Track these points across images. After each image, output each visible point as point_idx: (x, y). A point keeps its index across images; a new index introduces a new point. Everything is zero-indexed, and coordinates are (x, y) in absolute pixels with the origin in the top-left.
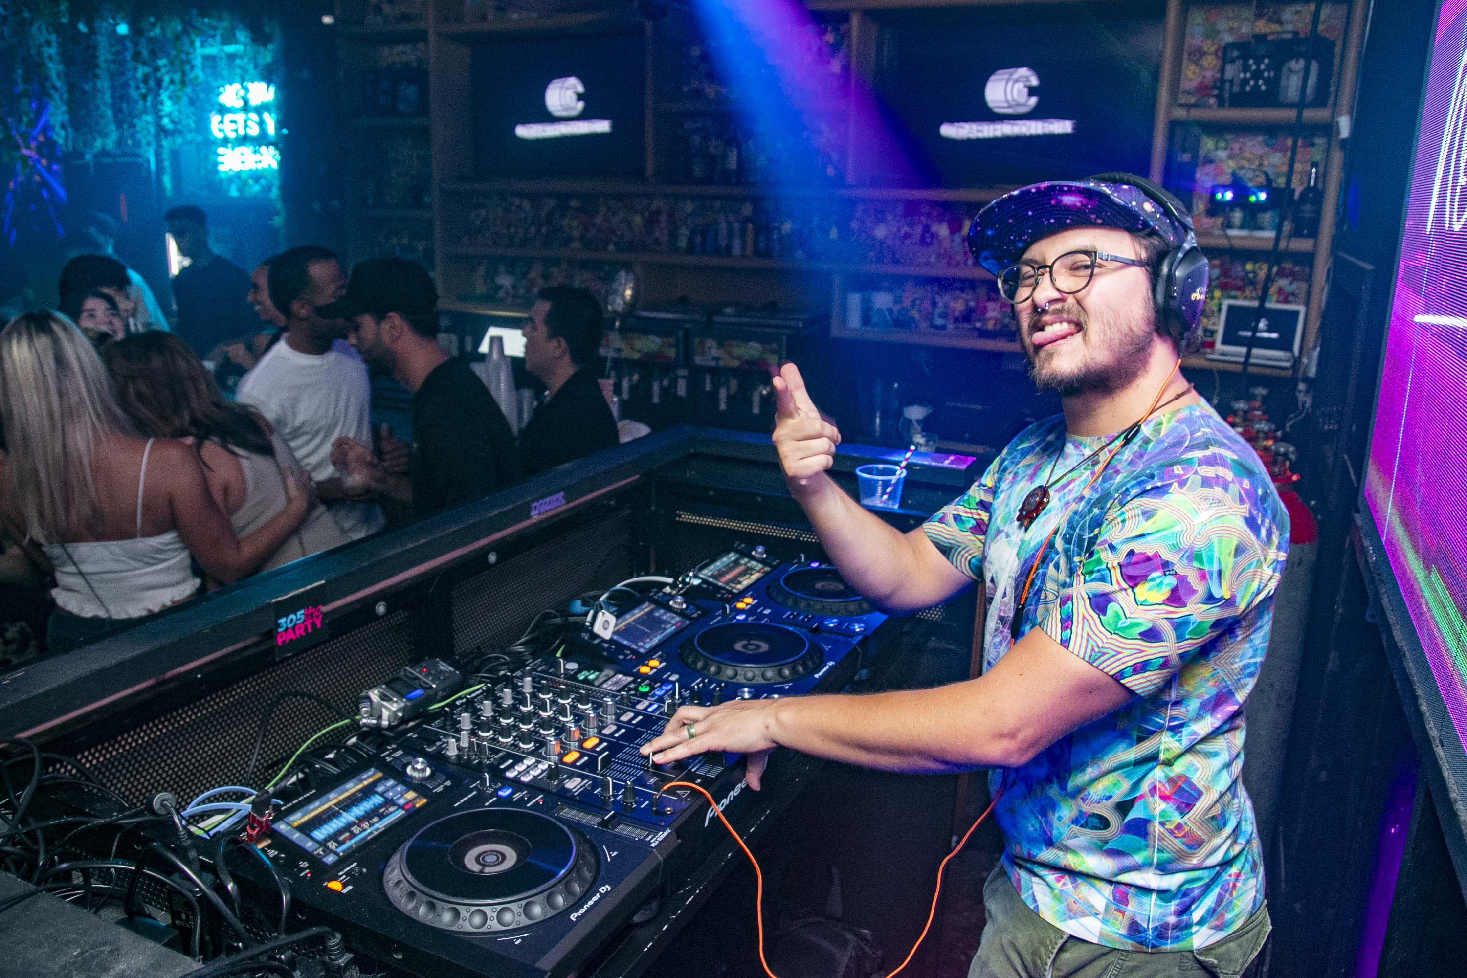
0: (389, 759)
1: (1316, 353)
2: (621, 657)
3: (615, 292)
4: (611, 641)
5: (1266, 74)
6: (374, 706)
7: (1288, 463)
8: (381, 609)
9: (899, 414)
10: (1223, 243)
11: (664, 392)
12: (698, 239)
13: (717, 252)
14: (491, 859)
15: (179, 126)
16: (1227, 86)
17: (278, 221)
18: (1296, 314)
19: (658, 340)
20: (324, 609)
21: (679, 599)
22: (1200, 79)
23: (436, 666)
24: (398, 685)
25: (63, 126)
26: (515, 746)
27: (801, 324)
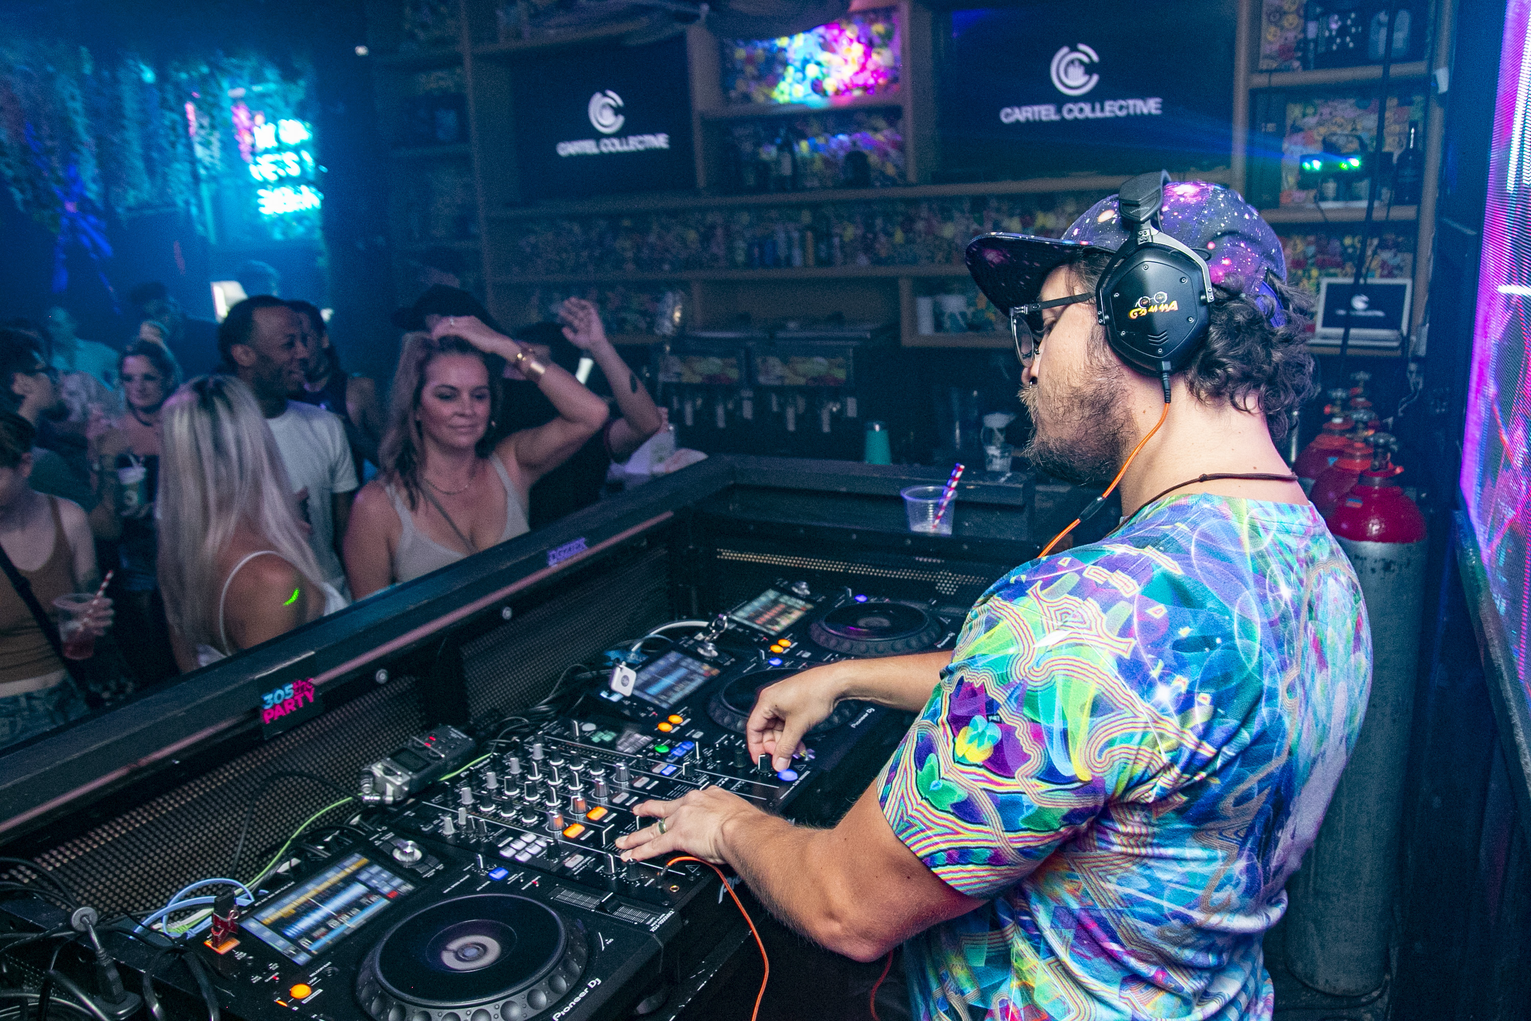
0: (377, 843)
1: (1425, 330)
2: (643, 715)
3: (663, 314)
4: (632, 698)
5: (1353, 30)
6: (378, 781)
7: (1389, 455)
8: (382, 676)
9: (980, 424)
10: (1317, 217)
11: (729, 414)
12: (756, 251)
13: (777, 263)
14: (471, 952)
15: (213, 173)
16: (1312, 45)
17: (322, 262)
18: (1403, 287)
19: (718, 361)
20: (315, 681)
21: (710, 647)
22: (1282, 41)
23: (446, 735)
24: (404, 757)
25: (94, 181)
26: (517, 821)
27: (868, 336)
